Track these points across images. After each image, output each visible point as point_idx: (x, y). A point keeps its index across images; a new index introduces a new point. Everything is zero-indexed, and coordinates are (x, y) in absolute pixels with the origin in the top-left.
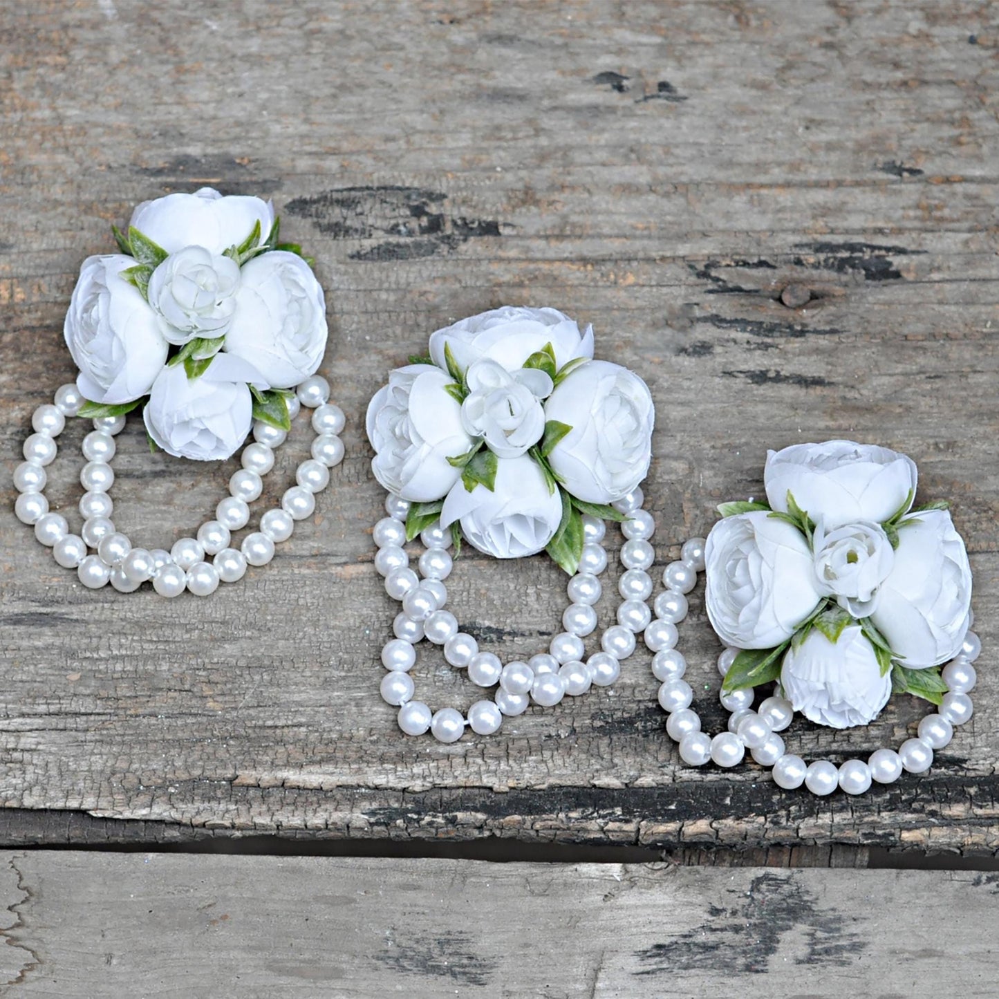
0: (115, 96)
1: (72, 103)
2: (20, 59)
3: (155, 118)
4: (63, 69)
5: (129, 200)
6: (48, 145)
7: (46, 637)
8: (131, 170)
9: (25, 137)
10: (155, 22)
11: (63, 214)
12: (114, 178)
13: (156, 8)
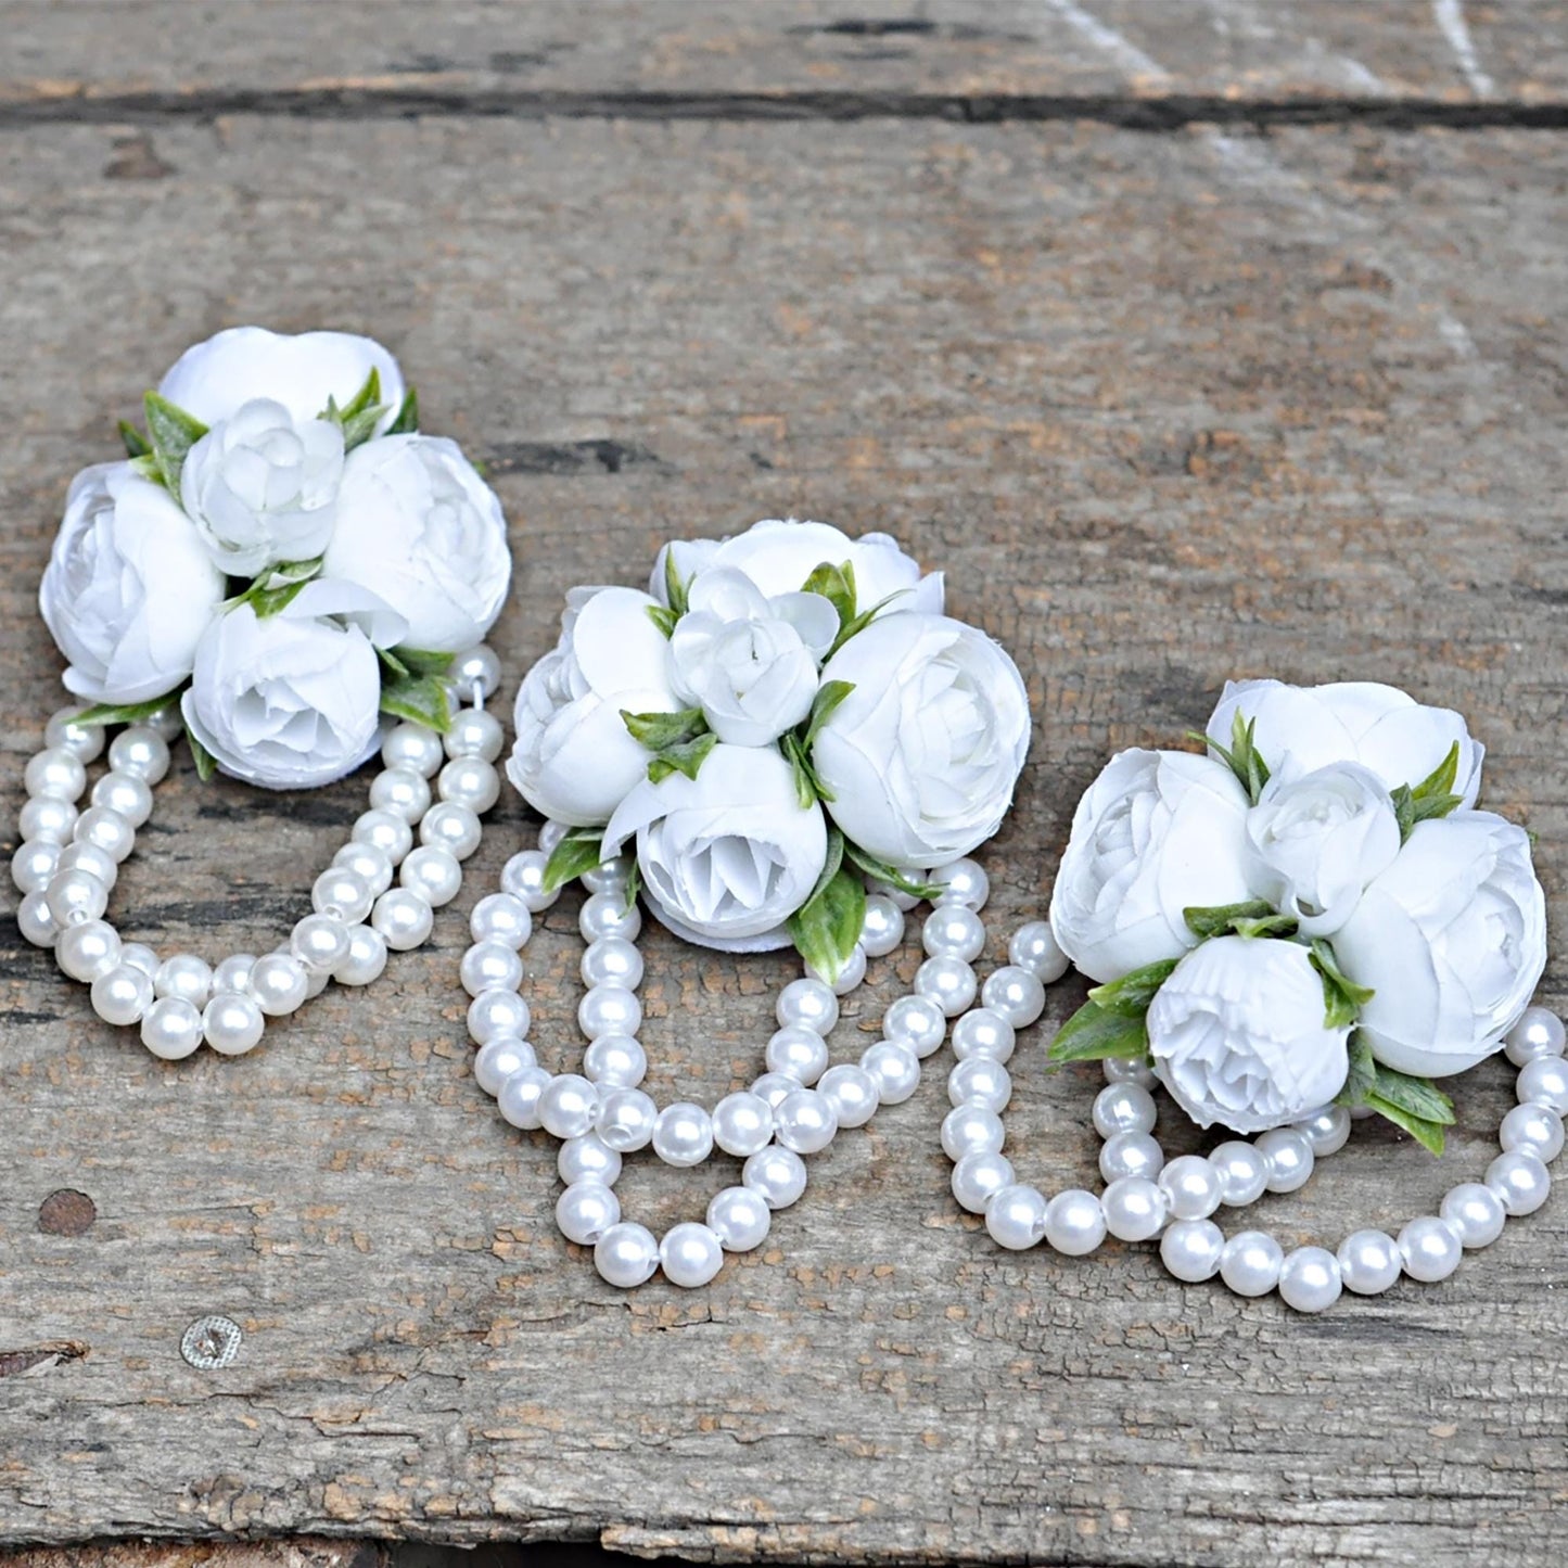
0: (1478, 476)
1: (1398, 483)
2: (1298, 412)
3: (1555, 512)
4: (1380, 430)
5: (1512, 641)
6: (1356, 547)
7: (1386, 1359)
8: (1513, 594)
9: (1311, 534)
10: (1544, 363)
11: (1388, 659)
12: (1482, 604)
13: (1547, 341)
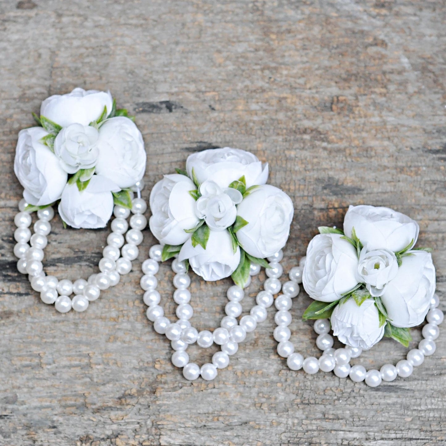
0: (412, 111)
1: (390, 114)
2: (362, 90)
3: (433, 123)
4: (385, 95)
5: (422, 166)
6: (379, 136)
8: (423, 151)
9: (367, 132)
10: (430, 71)
11: (389, 173)
12: (414, 154)
13: (431, 63)
